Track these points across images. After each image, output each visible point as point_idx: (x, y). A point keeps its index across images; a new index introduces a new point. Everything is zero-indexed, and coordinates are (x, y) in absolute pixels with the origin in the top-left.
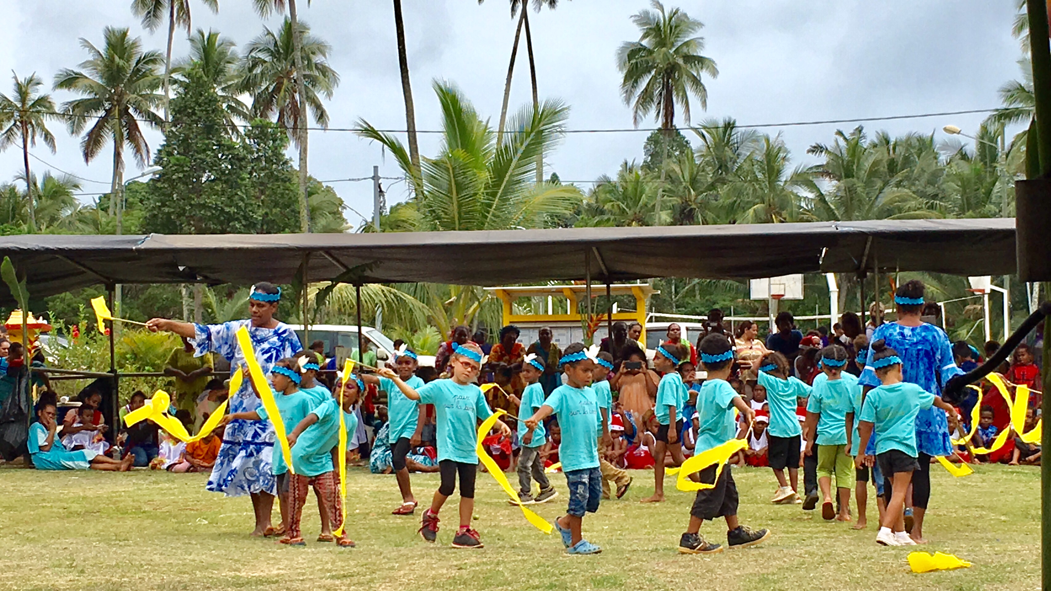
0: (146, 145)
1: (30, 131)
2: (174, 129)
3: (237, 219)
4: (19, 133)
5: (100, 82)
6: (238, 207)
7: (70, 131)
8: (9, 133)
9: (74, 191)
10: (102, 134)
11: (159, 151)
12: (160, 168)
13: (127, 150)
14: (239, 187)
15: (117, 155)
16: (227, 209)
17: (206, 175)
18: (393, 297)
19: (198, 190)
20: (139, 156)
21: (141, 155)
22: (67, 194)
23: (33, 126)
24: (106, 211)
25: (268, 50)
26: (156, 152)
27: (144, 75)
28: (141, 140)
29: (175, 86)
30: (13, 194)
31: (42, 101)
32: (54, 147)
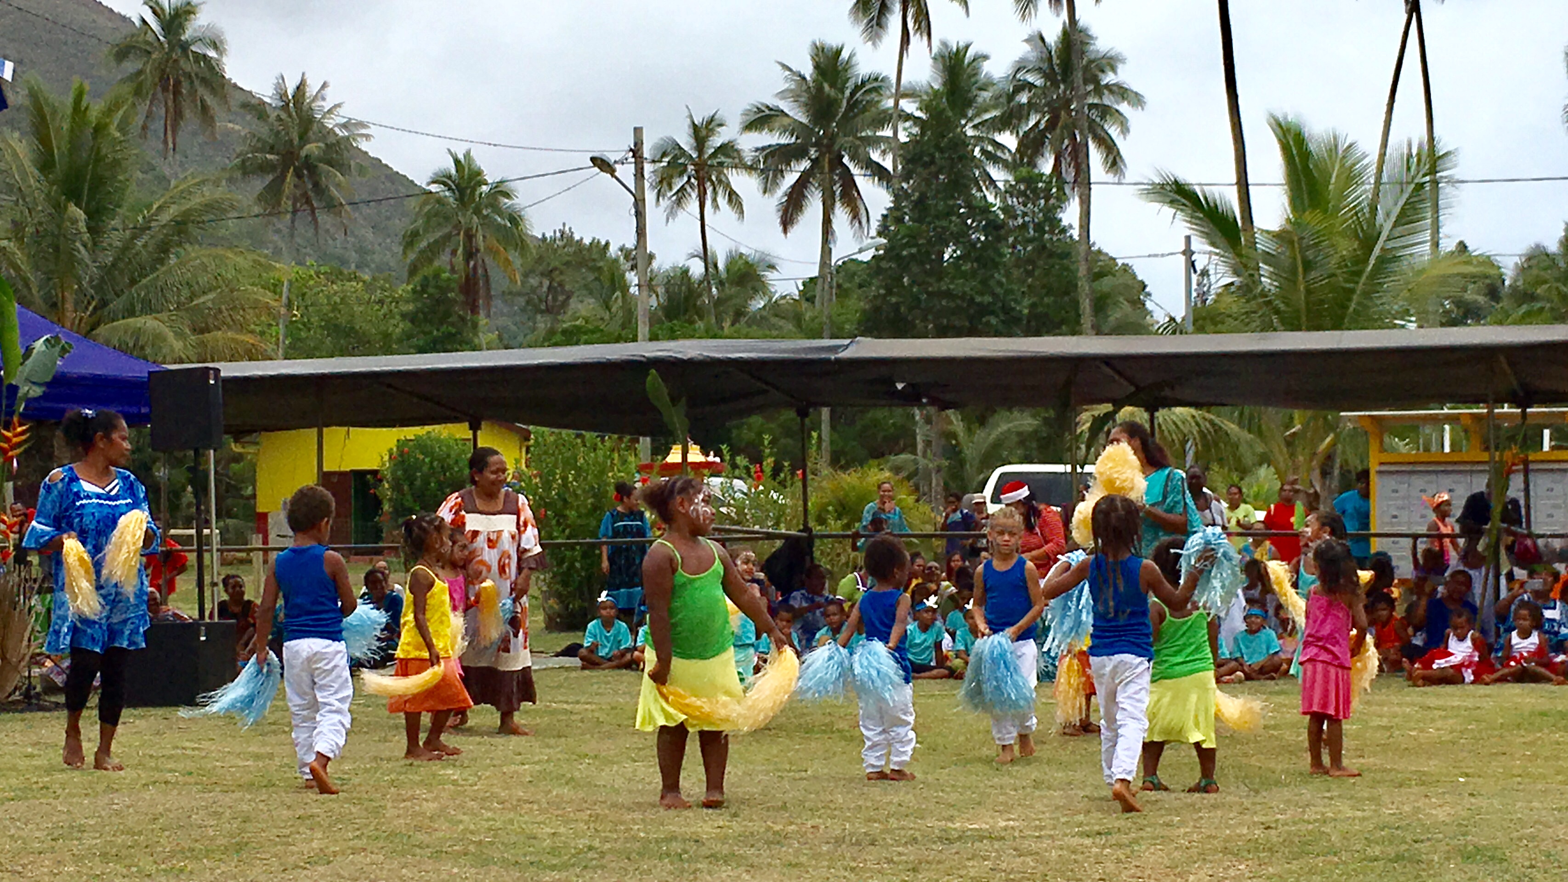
0: (866, 209)
1: (709, 192)
2: (905, 185)
3: (992, 313)
4: (694, 195)
5: (804, 120)
6: (993, 294)
7: (761, 191)
8: (680, 194)
9: (770, 275)
10: (806, 194)
11: (885, 217)
12: (885, 241)
13: (841, 216)
14: (996, 265)
15: (827, 222)
16: (978, 299)
17: (950, 250)
18: (1208, 425)
19: (938, 270)
20: (857, 224)
21: (860, 223)
22: (759, 278)
23: (713, 183)
24: (813, 303)
25: (1039, 70)
26: (880, 218)
27: (864, 110)
28: (859, 202)
29: (907, 124)
30: (685, 280)
31: (727, 149)
32: (742, 212)
